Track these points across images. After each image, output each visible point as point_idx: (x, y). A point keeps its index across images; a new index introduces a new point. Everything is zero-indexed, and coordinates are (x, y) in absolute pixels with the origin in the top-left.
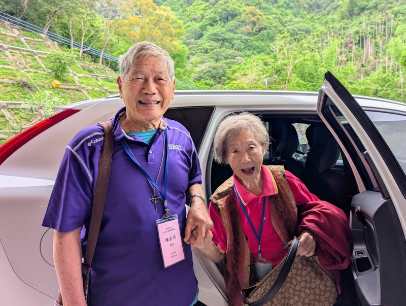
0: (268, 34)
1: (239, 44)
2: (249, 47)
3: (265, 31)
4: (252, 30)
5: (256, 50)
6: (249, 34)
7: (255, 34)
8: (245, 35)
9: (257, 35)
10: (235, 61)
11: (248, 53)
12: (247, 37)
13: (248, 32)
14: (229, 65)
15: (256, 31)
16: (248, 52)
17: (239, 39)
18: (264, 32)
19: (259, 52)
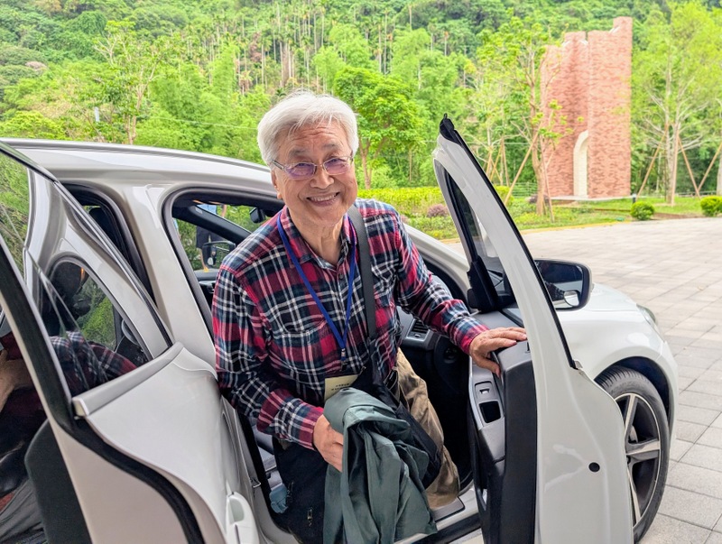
0: (98, 18)
1: (32, 34)
2: (58, 43)
3: (91, 12)
4: (63, 7)
5: (74, 50)
6: (54, 14)
7: (69, 17)
8: (46, 16)
9: (73, 18)
10: (27, 69)
11: (56, 54)
12: (51, 22)
13: (53, 10)
14: (11, 78)
15: (72, 11)
16: (56, 52)
17: (31, 24)
18: (90, 14)
19: (81, 55)
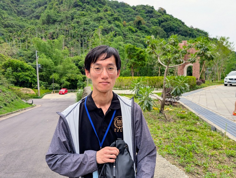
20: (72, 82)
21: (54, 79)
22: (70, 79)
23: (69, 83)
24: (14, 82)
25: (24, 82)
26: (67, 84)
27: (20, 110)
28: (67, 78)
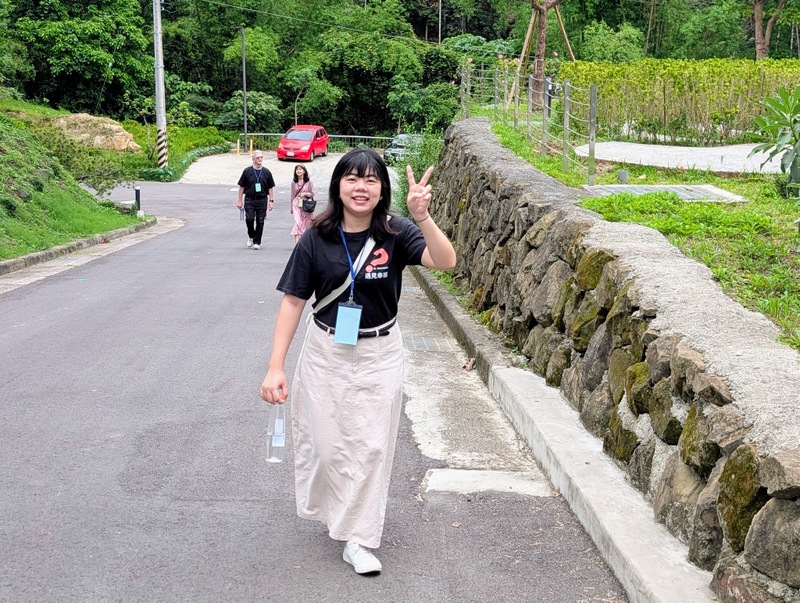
20: (353, 84)
21: (250, 65)
22: (341, 65)
23: (337, 91)
24: (19, 75)
25: (76, 77)
26: (327, 96)
27: (81, 240)
28: (328, 61)
